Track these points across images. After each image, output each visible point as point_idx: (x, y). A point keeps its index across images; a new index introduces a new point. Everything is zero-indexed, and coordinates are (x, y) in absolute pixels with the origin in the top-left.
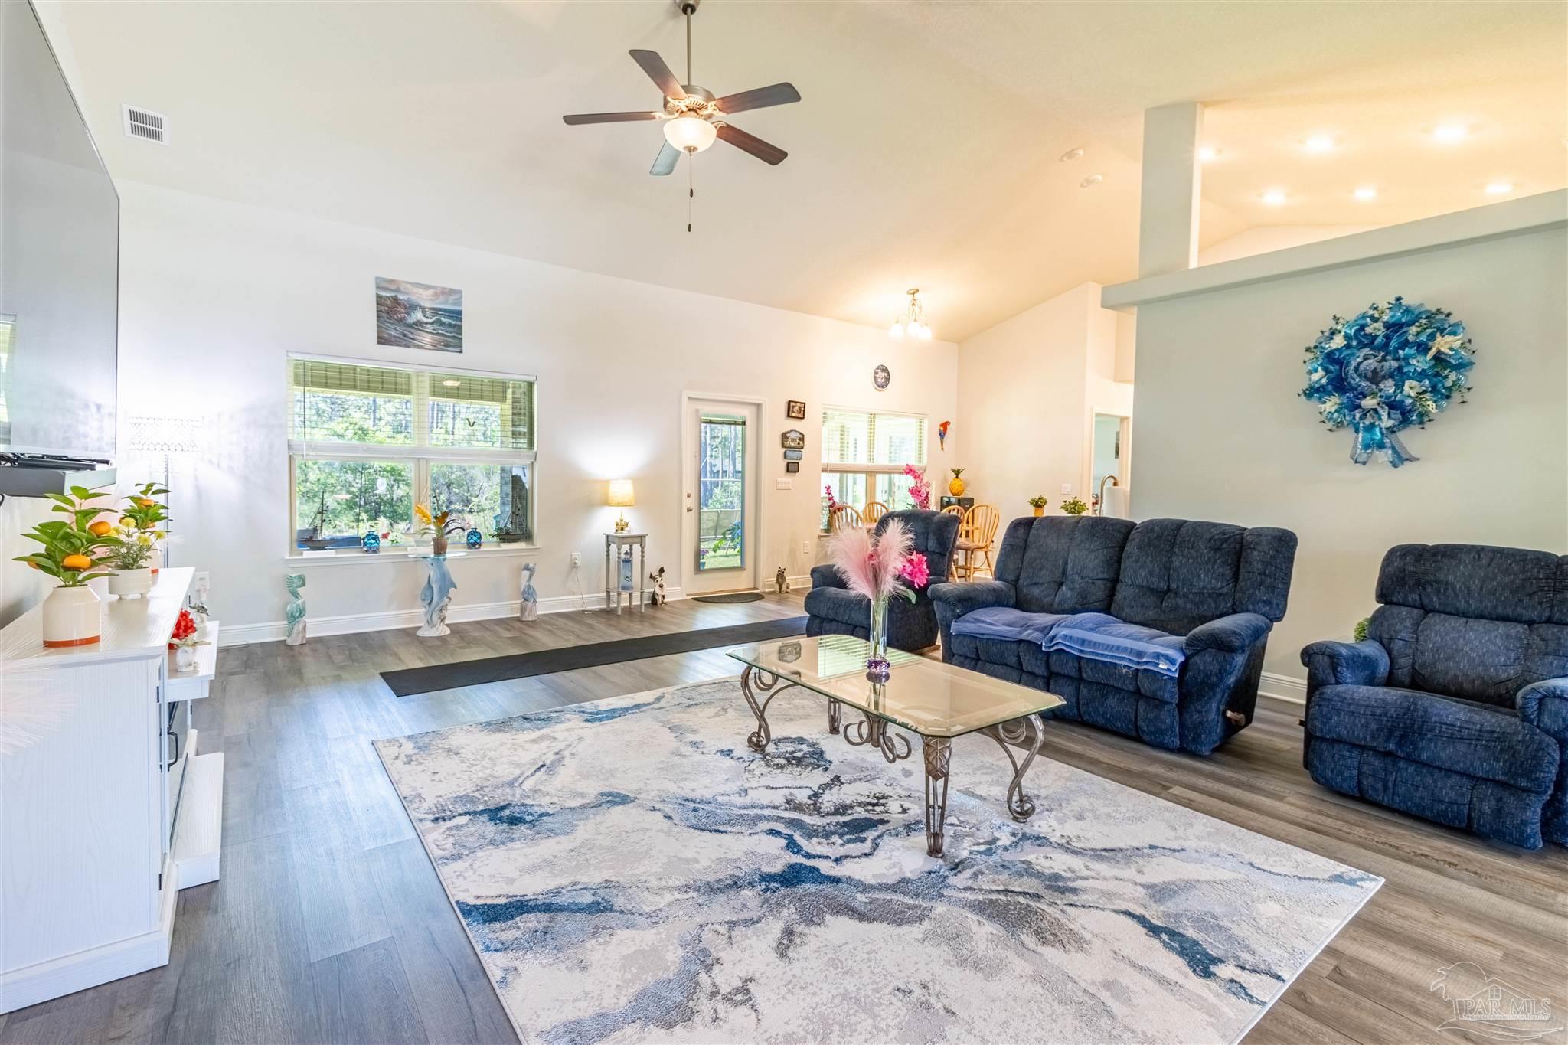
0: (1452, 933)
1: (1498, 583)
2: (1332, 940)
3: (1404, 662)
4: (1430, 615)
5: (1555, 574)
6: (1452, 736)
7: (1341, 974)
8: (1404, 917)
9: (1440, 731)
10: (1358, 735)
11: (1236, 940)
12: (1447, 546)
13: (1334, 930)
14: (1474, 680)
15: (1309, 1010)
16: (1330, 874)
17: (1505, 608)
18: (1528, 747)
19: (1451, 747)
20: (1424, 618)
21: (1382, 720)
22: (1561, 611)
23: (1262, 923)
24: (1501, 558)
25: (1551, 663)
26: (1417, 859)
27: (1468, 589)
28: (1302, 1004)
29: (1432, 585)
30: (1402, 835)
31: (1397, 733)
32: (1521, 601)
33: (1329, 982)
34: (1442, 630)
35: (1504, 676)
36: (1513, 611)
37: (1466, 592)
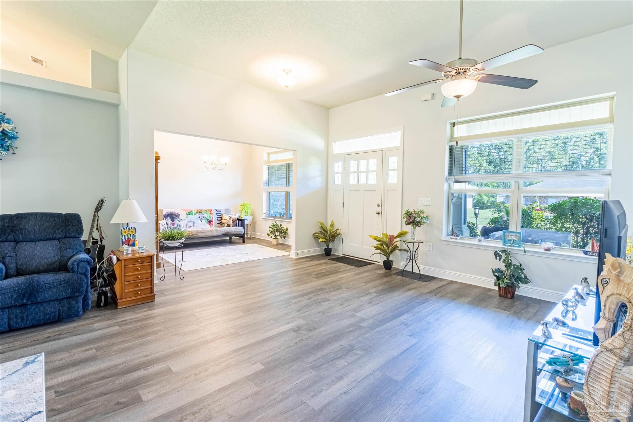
0: (78, 354)
1: (46, 226)
2: (45, 385)
3: (12, 266)
4: (19, 243)
5: (65, 220)
6: (50, 287)
7: (59, 392)
8: (61, 360)
9: (45, 287)
10: (7, 303)
11: (7, 416)
12: (22, 214)
13: (43, 381)
14: (44, 265)
15: (59, 412)
16: (22, 365)
17: (50, 235)
18: (77, 281)
19: (50, 291)
20: (17, 246)
21: (19, 292)
22: (69, 233)
23: (12, 401)
24: (45, 216)
25: (69, 252)
26: (47, 339)
27: (35, 230)
28: (56, 413)
29: (19, 231)
30: (34, 335)
31: (27, 295)
32: (55, 232)
33: (57, 398)
34: (26, 248)
35: (54, 261)
36: (53, 236)
37: (34, 231)
